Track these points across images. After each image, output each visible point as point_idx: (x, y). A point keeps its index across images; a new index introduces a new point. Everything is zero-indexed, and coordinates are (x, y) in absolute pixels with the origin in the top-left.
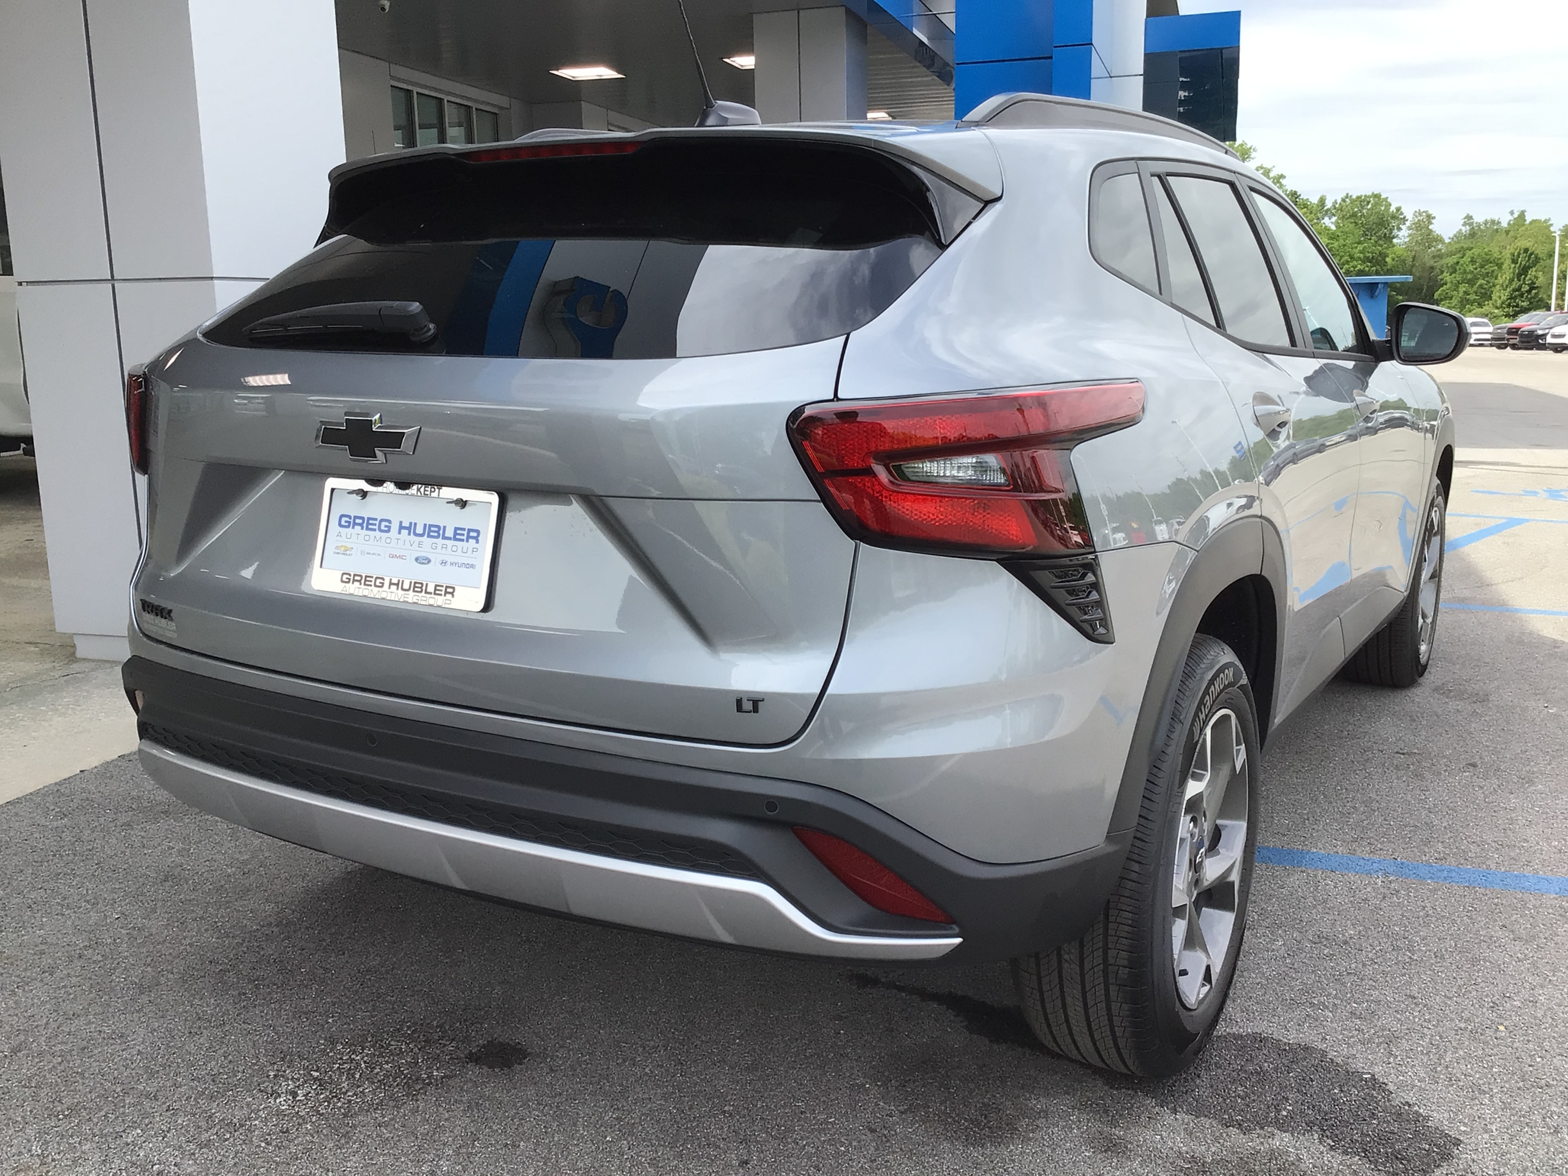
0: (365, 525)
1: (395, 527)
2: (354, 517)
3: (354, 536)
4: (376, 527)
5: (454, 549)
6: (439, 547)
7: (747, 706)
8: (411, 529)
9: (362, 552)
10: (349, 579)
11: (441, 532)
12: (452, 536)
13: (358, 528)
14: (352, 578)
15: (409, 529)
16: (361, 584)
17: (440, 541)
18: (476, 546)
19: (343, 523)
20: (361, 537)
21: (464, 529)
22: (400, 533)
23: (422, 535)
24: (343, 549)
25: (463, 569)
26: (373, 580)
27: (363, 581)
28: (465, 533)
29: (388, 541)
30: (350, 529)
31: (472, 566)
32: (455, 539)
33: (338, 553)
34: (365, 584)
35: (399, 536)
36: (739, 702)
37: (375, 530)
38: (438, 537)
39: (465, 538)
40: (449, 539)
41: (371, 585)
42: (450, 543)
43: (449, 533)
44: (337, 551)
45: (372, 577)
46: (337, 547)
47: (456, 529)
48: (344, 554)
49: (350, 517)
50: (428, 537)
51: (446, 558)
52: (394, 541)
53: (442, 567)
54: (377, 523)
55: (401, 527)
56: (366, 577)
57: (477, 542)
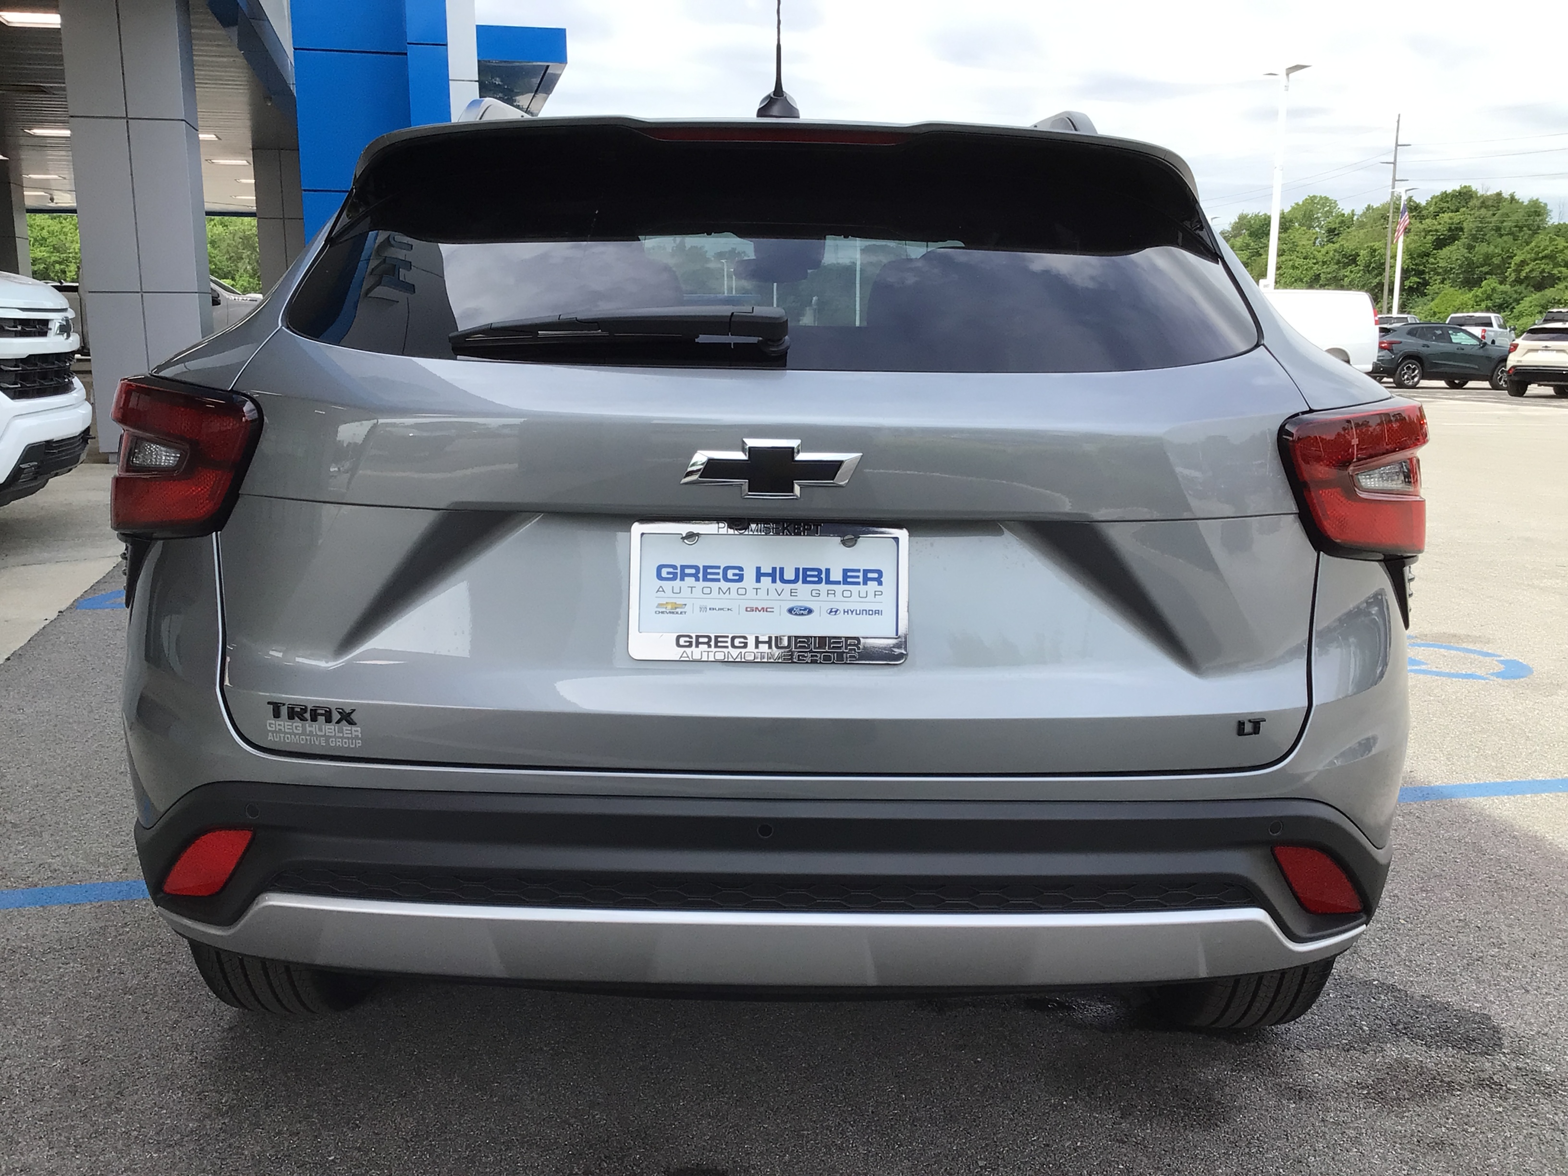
0: (701, 575)
1: (750, 575)
2: (681, 566)
3: (686, 591)
4: (720, 577)
5: (847, 594)
6: (824, 593)
7: (1248, 728)
8: (777, 575)
9: (703, 609)
10: (691, 643)
11: (823, 576)
12: (841, 579)
13: (690, 581)
14: (694, 640)
15: (772, 575)
16: (710, 646)
17: (823, 587)
18: (880, 588)
19: (664, 574)
20: (697, 591)
21: (859, 571)
22: (758, 580)
23: (795, 581)
24: (669, 607)
25: (865, 617)
26: (729, 640)
27: (712, 643)
28: (861, 574)
29: (742, 591)
30: (677, 583)
31: (877, 612)
32: (845, 582)
33: (662, 612)
34: (716, 646)
35: (758, 585)
36: (1241, 725)
37: (718, 580)
38: (819, 582)
39: (861, 580)
40: (838, 583)
41: (727, 647)
42: (839, 588)
43: (836, 575)
44: (661, 610)
45: (727, 637)
46: (659, 605)
47: (845, 571)
48: (673, 613)
49: (675, 567)
50: (803, 583)
51: (835, 606)
52: (751, 593)
53: (832, 617)
54: (721, 571)
55: (759, 575)
56: (716, 637)
57: (880, 583)
